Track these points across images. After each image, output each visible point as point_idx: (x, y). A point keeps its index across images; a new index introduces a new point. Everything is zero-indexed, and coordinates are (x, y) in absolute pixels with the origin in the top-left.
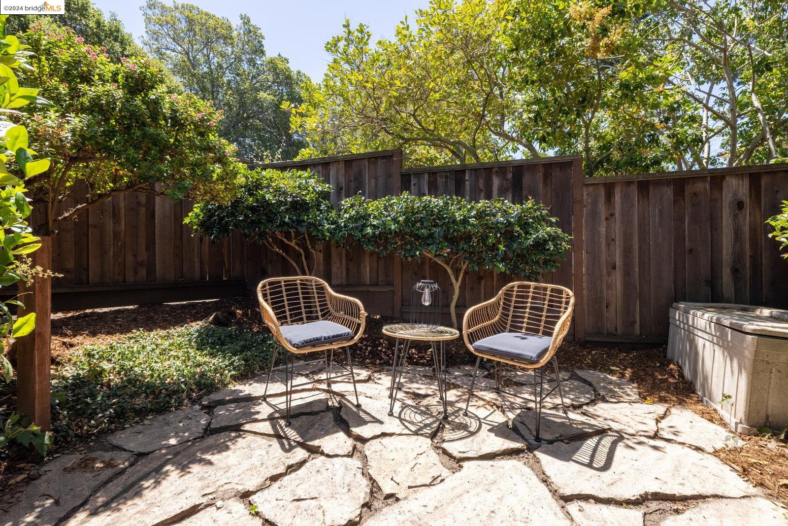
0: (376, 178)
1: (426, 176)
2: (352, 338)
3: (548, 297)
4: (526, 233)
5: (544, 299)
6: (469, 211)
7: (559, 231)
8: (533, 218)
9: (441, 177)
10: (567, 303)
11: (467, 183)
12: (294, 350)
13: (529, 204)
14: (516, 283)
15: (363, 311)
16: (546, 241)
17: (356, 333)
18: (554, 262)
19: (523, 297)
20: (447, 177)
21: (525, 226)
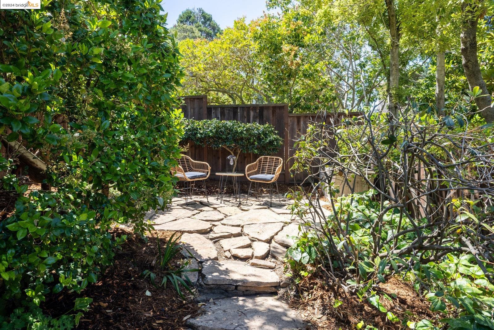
0: (194, 109)
1: (219, 109)
2: (206, 176)
3: (274, 161)
4: (266, 137)
5: (273, 162)
6: (243, 127)
7: (278, 137)
8: (269, 131)
9: (227, 110)
10: (280, 163)
11: (239, 113)
12: (189, 180)
13: (267, 125)
14: (263, 157)
15: (209, 167)
16: (273, 141)
17: (207, 174)
18: (277, 149)
19: (265, 162)
20: (229, 110)
21: (265, 135)
